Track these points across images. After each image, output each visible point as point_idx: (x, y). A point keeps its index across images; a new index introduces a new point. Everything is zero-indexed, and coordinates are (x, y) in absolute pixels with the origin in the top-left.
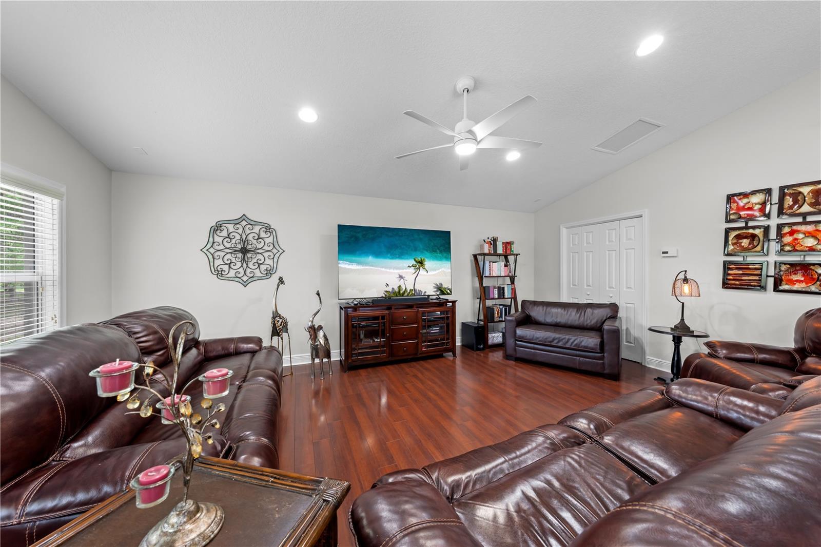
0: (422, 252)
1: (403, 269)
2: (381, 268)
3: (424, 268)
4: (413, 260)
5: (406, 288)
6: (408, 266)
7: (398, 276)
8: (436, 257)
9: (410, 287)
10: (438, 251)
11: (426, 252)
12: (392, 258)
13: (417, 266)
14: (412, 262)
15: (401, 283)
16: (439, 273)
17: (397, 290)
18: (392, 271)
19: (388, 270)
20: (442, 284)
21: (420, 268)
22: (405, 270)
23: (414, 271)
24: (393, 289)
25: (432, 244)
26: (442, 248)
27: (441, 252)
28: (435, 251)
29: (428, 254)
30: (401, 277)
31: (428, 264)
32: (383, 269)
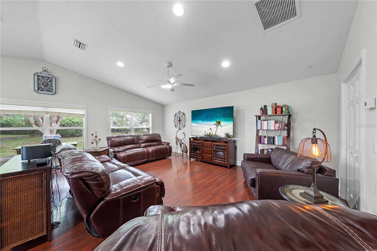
0: (220, 118)
1: (211, 126)
2: (203, 125)
3: (220, 125)
4: (216, 122)
5: (212, 134)
6: (213, 124)
7: (209, 129)
8: (226, 120)
9: (214, 134)
10: (227, 117)
11: (221, 118)
12: (207, 121)
13: (217, 124)
14: (215, 123)
15: (211, 131)
16: (227, 127)
17: (209, 134)
18: (207, 126)
19: (206, 126)
20: (229, 133)
21: (218, 125)
22: (212, 126)
23: (216, 127)
24: (208, 134)
25: (224, 114)
26: (229, 115)
27: (229, 117)
28: (226, 117)
29: (222, 119)
30: (211, 129)
31: (222, 123)
32: (204, 126)
